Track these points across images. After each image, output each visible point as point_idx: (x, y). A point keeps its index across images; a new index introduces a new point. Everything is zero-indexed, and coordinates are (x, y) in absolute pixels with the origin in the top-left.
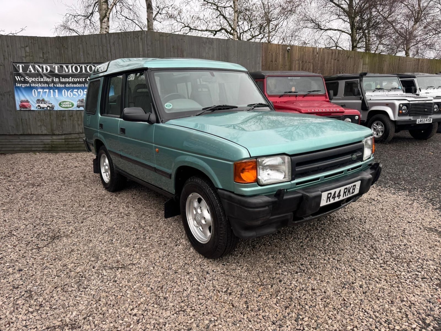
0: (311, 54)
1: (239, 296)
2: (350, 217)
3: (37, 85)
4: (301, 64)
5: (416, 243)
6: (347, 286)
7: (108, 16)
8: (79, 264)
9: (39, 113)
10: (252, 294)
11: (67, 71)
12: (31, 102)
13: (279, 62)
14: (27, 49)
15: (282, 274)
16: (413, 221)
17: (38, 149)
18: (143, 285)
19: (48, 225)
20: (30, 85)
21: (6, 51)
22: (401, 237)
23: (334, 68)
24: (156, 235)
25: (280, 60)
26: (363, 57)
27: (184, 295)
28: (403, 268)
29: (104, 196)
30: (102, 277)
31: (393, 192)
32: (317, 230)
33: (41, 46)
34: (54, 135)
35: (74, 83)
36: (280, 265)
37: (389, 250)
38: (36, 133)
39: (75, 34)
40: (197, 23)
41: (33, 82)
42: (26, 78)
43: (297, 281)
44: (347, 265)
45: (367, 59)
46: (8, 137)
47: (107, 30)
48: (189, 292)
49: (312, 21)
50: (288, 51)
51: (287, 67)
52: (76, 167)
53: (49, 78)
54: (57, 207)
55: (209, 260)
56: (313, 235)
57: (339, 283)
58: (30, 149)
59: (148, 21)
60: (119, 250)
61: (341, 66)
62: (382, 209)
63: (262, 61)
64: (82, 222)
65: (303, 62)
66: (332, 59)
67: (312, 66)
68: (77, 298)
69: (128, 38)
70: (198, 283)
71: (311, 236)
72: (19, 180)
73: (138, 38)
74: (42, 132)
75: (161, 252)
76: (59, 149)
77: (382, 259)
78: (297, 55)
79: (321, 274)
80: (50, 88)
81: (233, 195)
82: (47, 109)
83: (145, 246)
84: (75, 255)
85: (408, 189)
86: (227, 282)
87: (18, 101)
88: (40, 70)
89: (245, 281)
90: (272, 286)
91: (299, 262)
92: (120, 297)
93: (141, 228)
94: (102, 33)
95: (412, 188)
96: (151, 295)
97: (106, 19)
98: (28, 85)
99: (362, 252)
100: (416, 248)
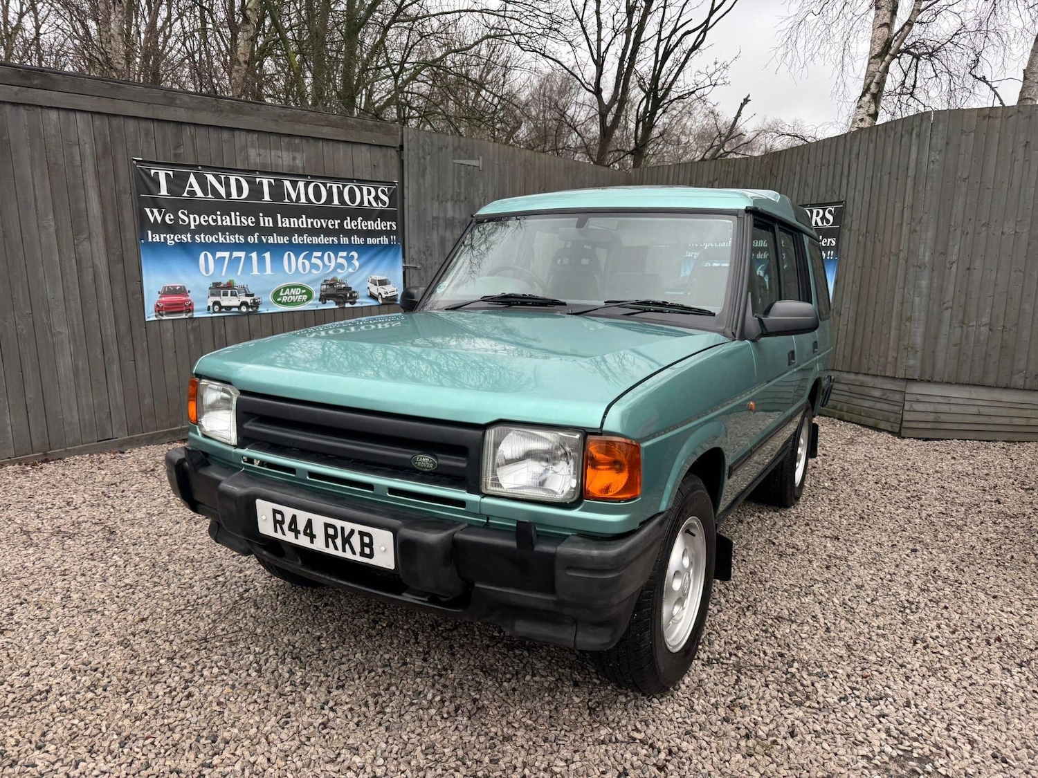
35: (313, 232)
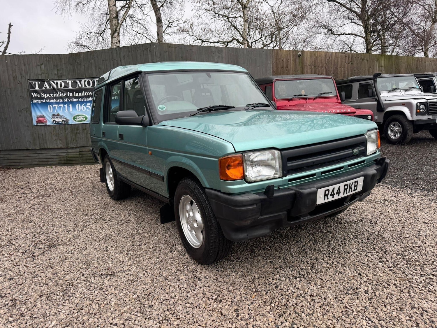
0: (323, 58)
1: (229, 303)
2: (360, 219)
3: (52, 101)
4: (313, 69)
5: (432, 244)
6: (350, 292)
7: (118, 31)
8: (69, 272)
9: (54, 127)
10: (245, 301)
11: (80, 87)
12: (47, 117)
13: (290, 67)
14: (43, 66)
15: (280, 280)
16: (430, 222)
17: (54, 163)
18: (130, 292)
19: (48, 234)
20: (46, 101)
21: (23, 70)
22: (415, 238)
23: (348, 71)
24: (153, 241)
25: (292, 66)
26: (378, 60)
27: (171, 303)
28: (416, 272)
29: (108, 204)
30: (89, 284)
31: (409, 192)
32: (323, 232)
33: (55, 63)
34: (68, 148)
36: (279, 270)
37: (401, 252)
38: (51, 147)
39: (87, 50)
40: (209, 35)
41: (48, 98)
42: (42, 94)
43: (295, 286)
44: (352, 269)
45: (383, 61)
46: (26, 152)
47: (117, 45)
48: (176, 300)
49: (325, 27)
50: (299, 57)
51: (299, 72)
52: (88, 178)
53: (64, 93)
54: (61, 216)
55: (203, 266)
56: (317, 238)
57: (342, 289)
58: (46, 163)
59: (158, 35)
60: (112, 257)
61: (355, 69)
62: (396, 210)
63: (273, 68)
64: (82, 230)
65: (315, 67)
66: (345, 63)
67: (325, 70)
68: (59, 307)
69: (137, 51)
70: (188, 290)
71: (315, 239)
72: (31, 192)
73: (147, 50)
74: (57, 146)
75: (154, 258)
76: (74, 162)
77: (391, 262)
78: (309, 60)
79: (322, 279)
80: (64, 103)
81: (220, 194)
82: (62, 123)
83: (139, 253)
84: (67, 263)
85: (426, 189)
86: (218, 289)
87: (34, 117)
88: (55, 86)
89: (239, 287)
90: (267, 293)
91: (299, 266)
92: (104, 305)
93: (139, 234)
94: (112, 47)
95: (431, 188)
96: (136, 303)
97: (116, 34)
98: (44, 101)
99: (369, 255)
100: (432, 249)
